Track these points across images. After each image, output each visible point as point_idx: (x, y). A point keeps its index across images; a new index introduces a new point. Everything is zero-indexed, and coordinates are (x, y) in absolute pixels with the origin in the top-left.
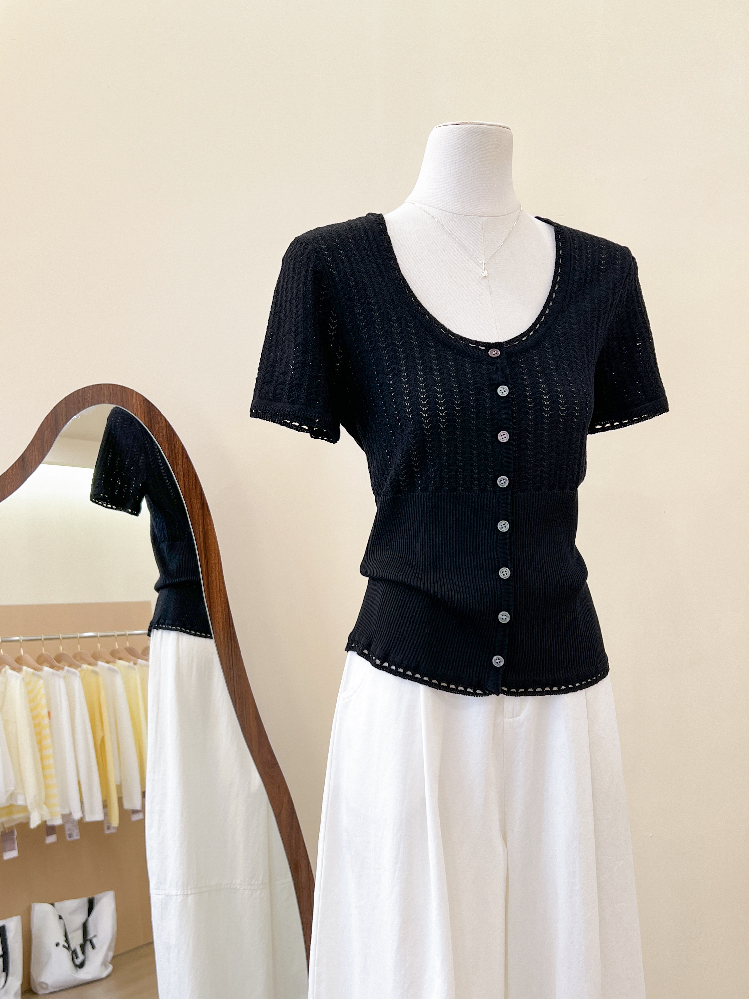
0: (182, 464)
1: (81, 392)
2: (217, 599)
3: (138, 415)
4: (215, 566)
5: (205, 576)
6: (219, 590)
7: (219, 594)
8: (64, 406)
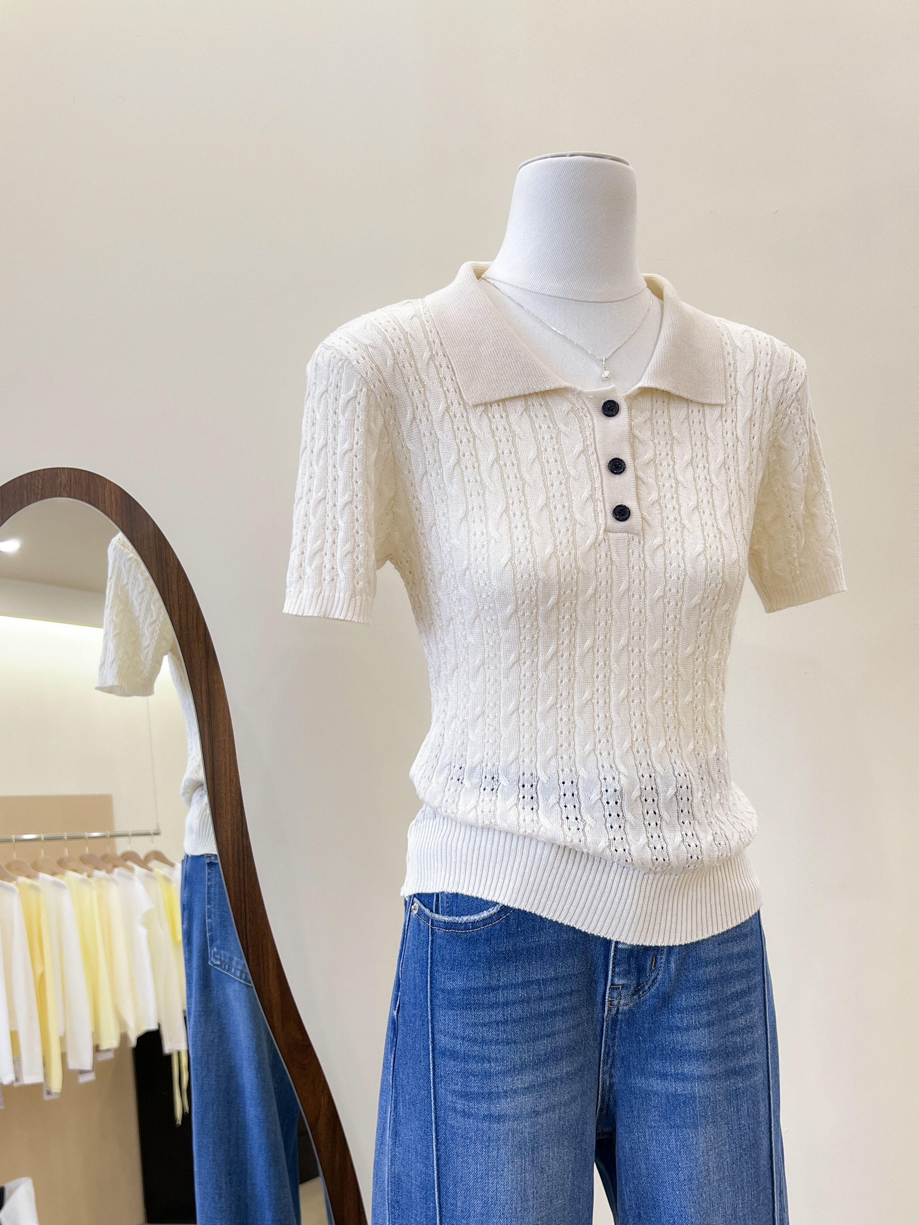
0: (178, 589)
1: (26, 479)
2: (225, 794)
3: (112, 515)
6: (228, 781)
7: (229, 787)
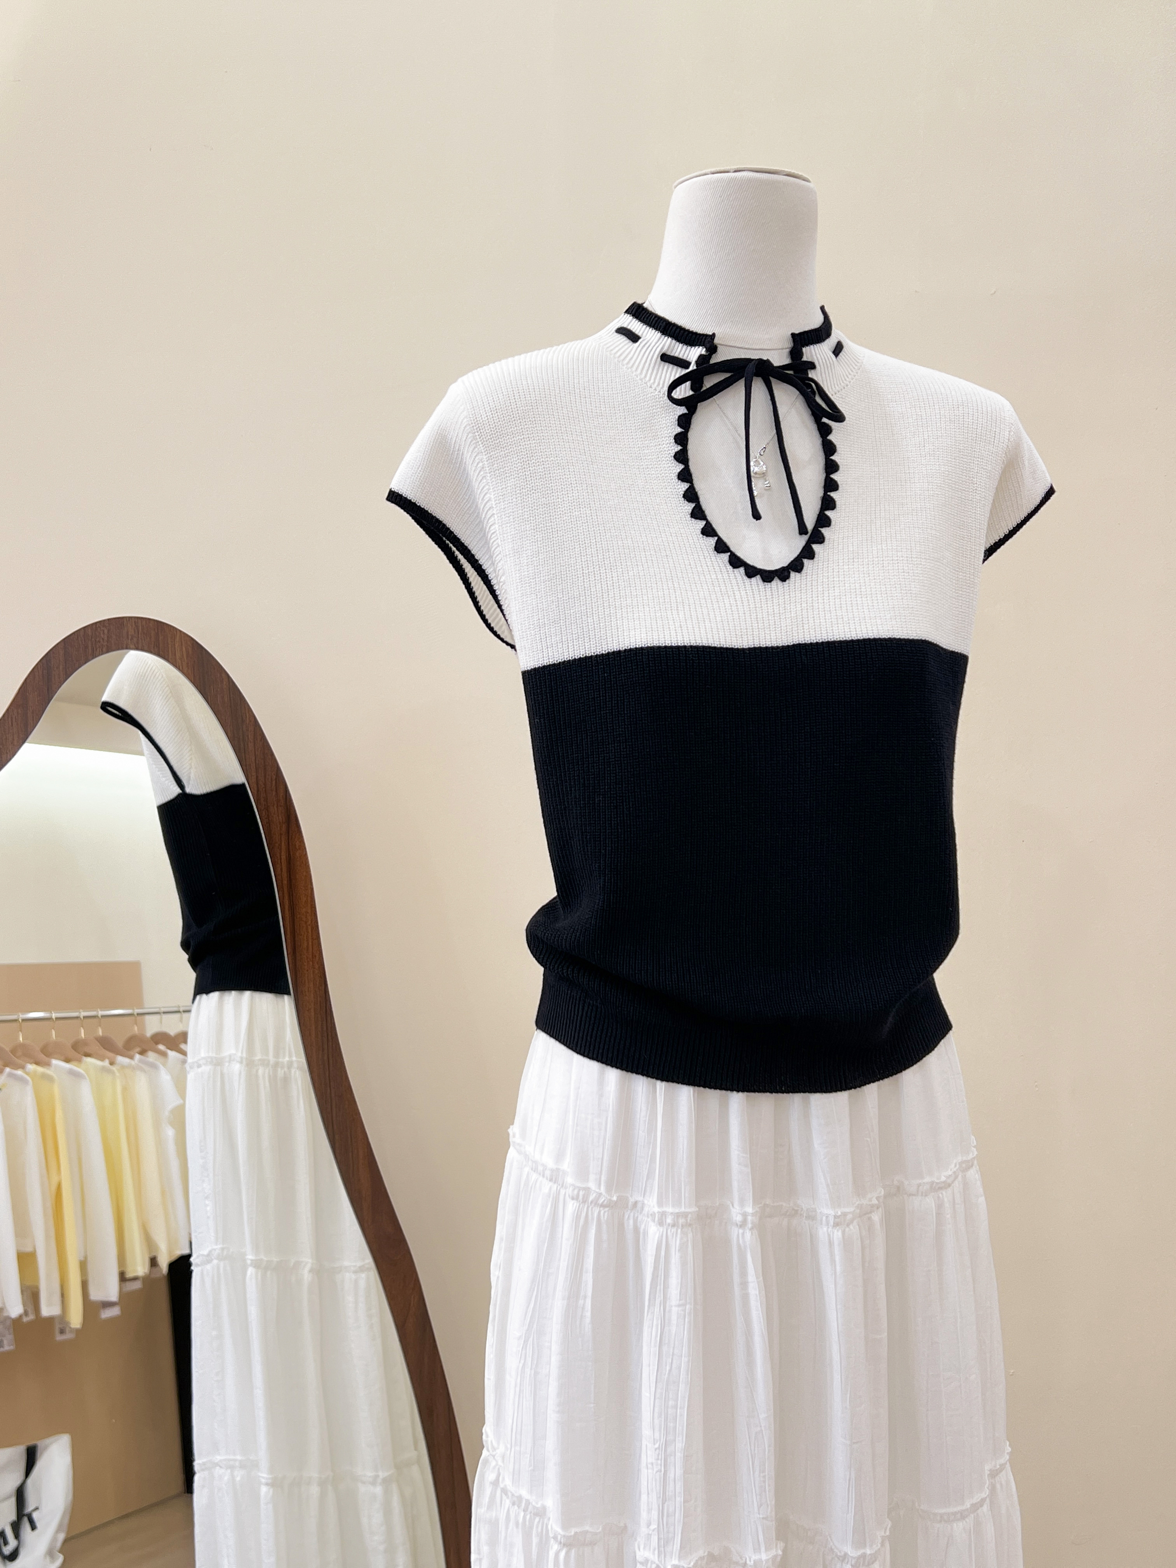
0: (255, 748)
1: (90, 630)
2: (307, 971)
3: (182, 668)
4: (306, 917)
5: (289, 933)
6: (311, 956)
7: (311, 963)
8: (62, 652)
